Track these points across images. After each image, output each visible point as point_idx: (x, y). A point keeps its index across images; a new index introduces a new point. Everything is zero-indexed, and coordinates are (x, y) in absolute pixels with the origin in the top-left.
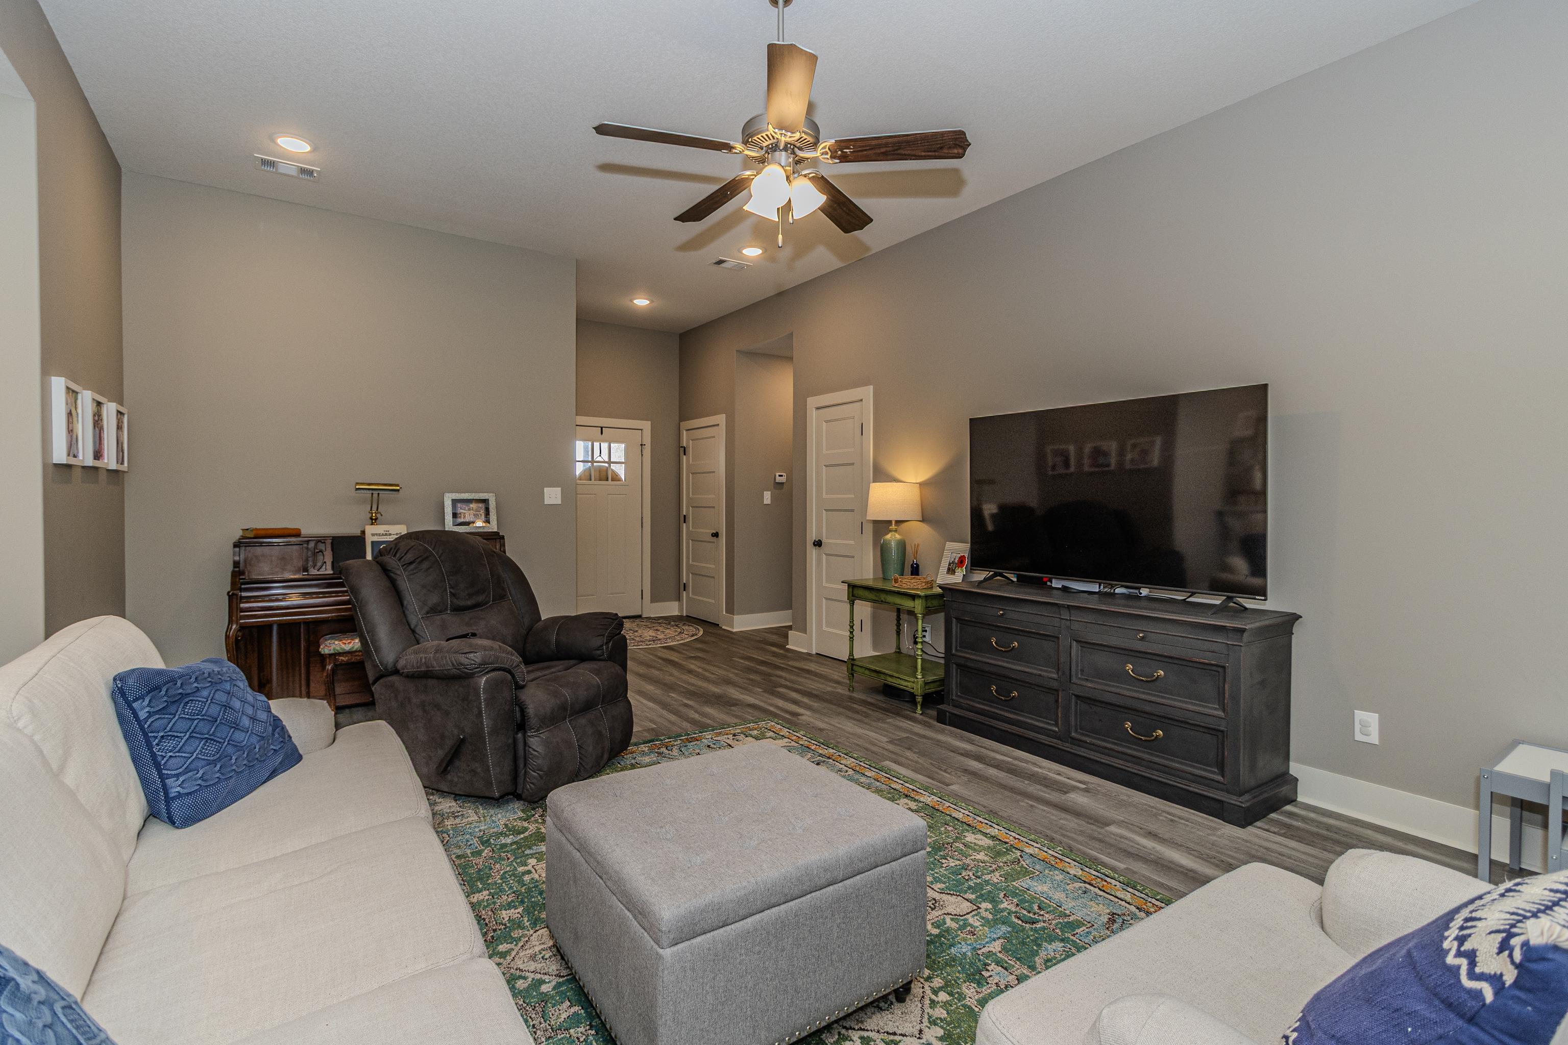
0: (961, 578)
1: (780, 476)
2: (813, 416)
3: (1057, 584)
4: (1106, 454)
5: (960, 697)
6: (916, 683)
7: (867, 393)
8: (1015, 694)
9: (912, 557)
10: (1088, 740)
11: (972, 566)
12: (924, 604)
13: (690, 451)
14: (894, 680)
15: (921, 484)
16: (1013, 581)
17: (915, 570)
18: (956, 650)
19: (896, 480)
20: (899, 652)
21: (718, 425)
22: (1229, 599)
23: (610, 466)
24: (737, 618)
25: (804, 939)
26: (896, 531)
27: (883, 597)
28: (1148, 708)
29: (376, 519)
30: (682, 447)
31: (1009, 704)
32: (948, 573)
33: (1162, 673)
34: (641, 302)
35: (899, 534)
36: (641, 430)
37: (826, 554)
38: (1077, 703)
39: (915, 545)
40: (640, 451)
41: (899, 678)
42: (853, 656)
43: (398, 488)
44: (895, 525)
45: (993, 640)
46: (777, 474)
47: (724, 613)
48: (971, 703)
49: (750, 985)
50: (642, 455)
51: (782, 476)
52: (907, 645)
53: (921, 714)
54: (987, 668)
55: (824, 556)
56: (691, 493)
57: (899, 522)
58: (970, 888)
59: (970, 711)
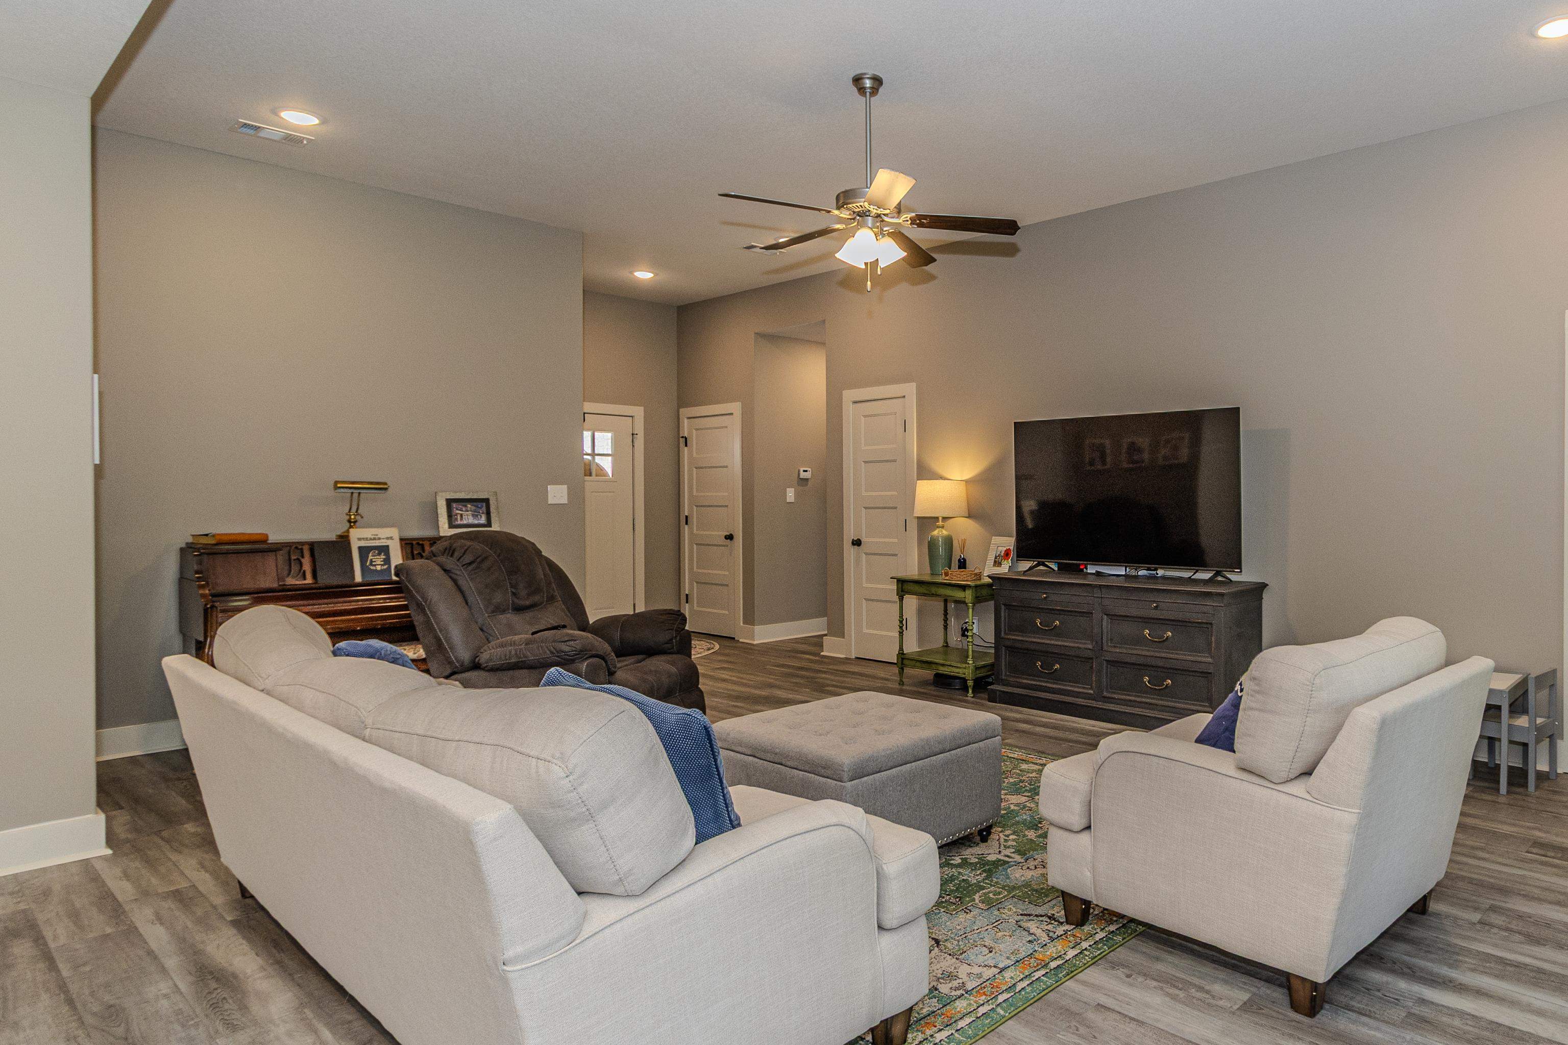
0: (1007, 570)
1: (804, 471)
2: (849, 411)
3: (1091, 569)
4: (1140, 450)
5: (1008, 676)
6: (967, 671)
7: (910, 389)
8: (1057, 666)
9: (960, 552)
10: (1116, 696)
11: (1018, 556)
12: (974, 595)
13: (693, 442)
14: (946, 669)
15: (967, 482)
16: (1054, 570)
17: (962, 564)
18: (1005, 633)
19: (942, 478)
20: (946, 645)
21: (732, 414)
22: (1218, 573)
23: (594, 459)
24: (758, 629)
25: (926, 786)
26: (943, 527)
27: (934, 590)
28: (1160, 664)
29: (355, 522)
30: (683, 437)
31: (1054, 676)
32: (994, 565)
33: (1170, 634)
34: (644, 275)
35: (946, 530)
36: (632, 417)
37: (866, 554)
38: (1107, 667)
39: (962, 540)
40: (631, 440)
41: (950, 666)
42: (903, 650)
43: (385, 486)
44: (942, 521)
45: (1038, 622)
46: (802, 470)
47: (742, 625)
48: (1018, 680)
49: (895, 811)
50: (633, 446)
51: (806, 471)
52: (955, 638)
53: (972, 697)
54: (1032, 647)
55: (864, 555)
56: (695, 490)
57: (945, 519)
58: (1026, 790)
59: (1018, 687)
